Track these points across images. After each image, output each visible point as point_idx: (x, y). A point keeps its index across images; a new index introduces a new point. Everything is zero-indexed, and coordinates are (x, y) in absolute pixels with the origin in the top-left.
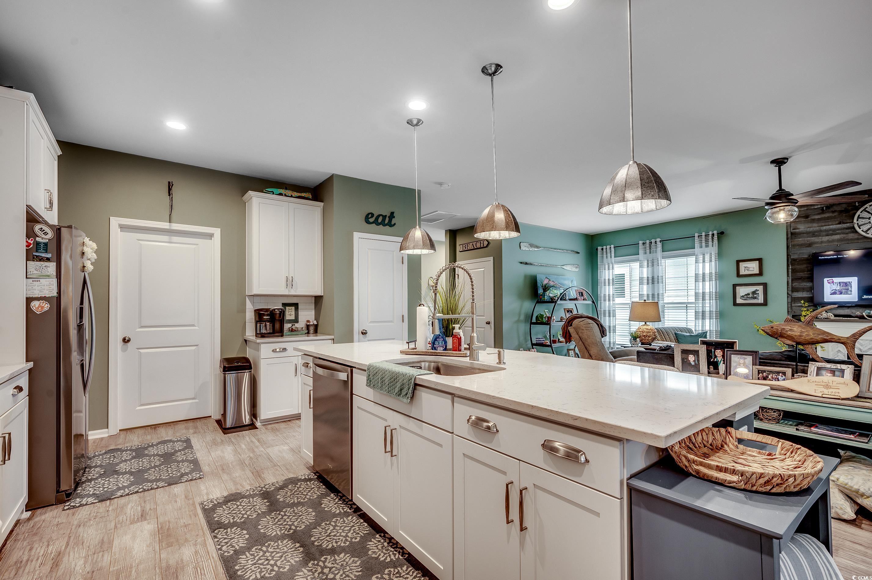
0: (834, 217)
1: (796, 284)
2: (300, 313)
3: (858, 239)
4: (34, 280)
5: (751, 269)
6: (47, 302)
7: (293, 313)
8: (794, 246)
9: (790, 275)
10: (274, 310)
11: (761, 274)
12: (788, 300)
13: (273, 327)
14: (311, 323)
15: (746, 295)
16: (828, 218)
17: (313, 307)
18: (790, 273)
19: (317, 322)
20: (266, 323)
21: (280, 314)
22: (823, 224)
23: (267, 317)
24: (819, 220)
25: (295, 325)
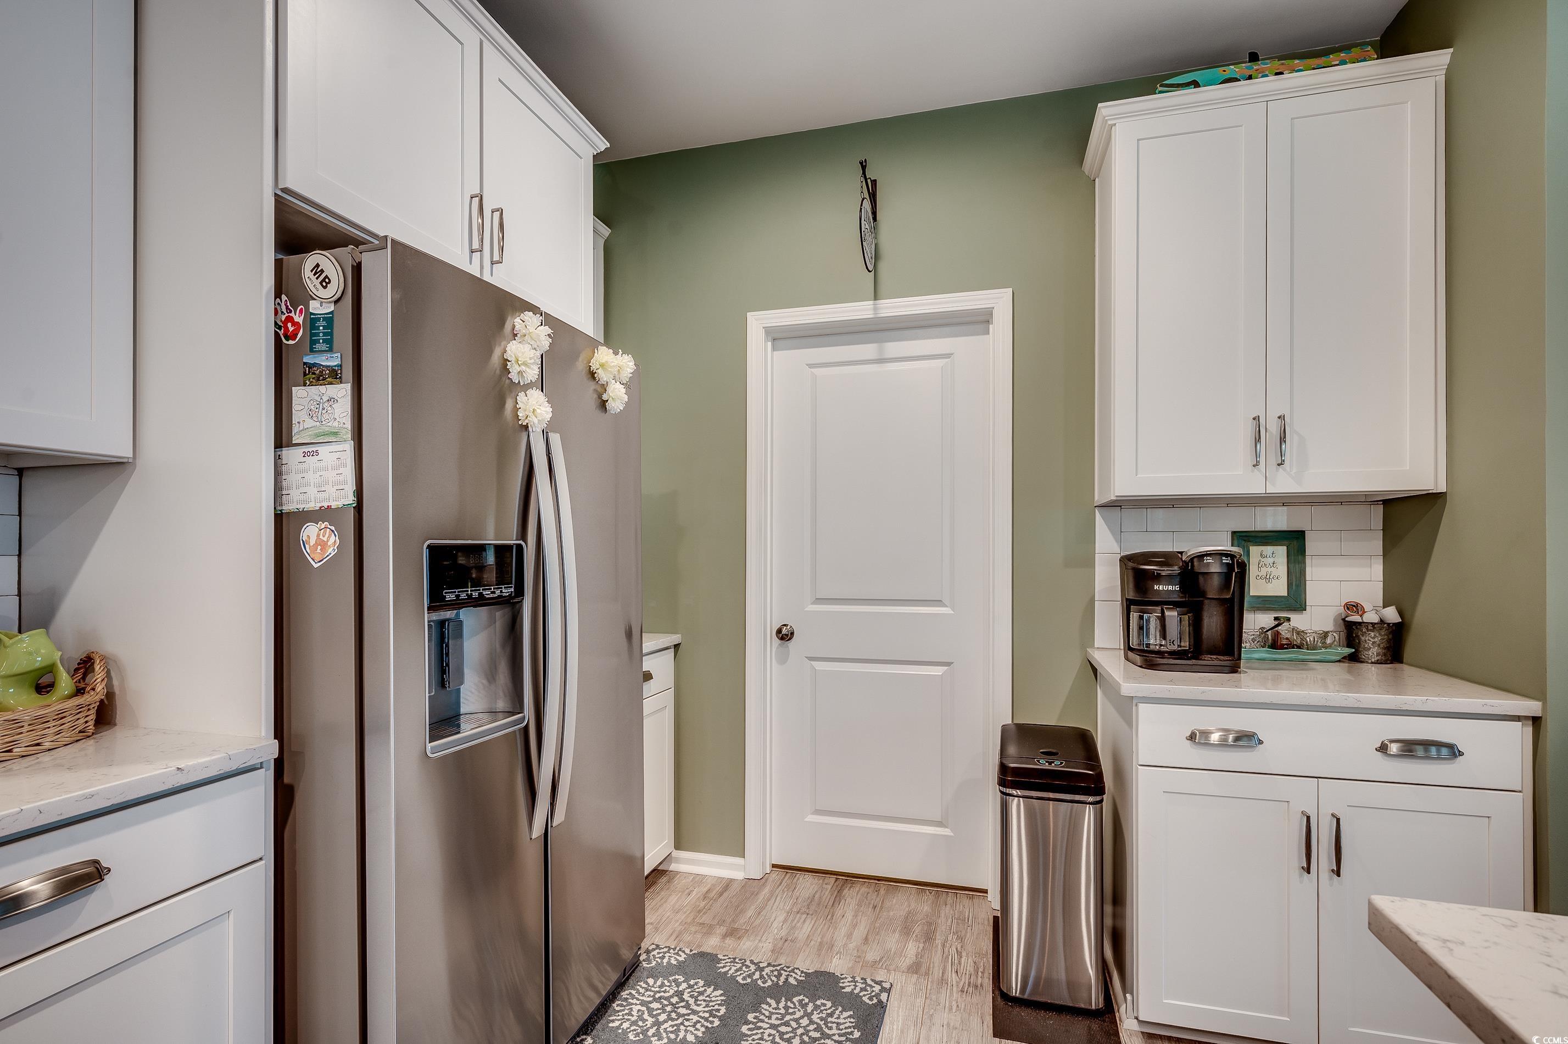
2: (1315, 572)
4: (306, 449)
6: (333, 528)
7: (1281, 570)
10: (1201, 556)
13: (1196, 626)
14: (1371, 617)
17: (1377, 544)
19: (1401, 613)
20: (1163, 612)
21: (1227, 577)
23: (1170, 588)
25: (1289, 620)
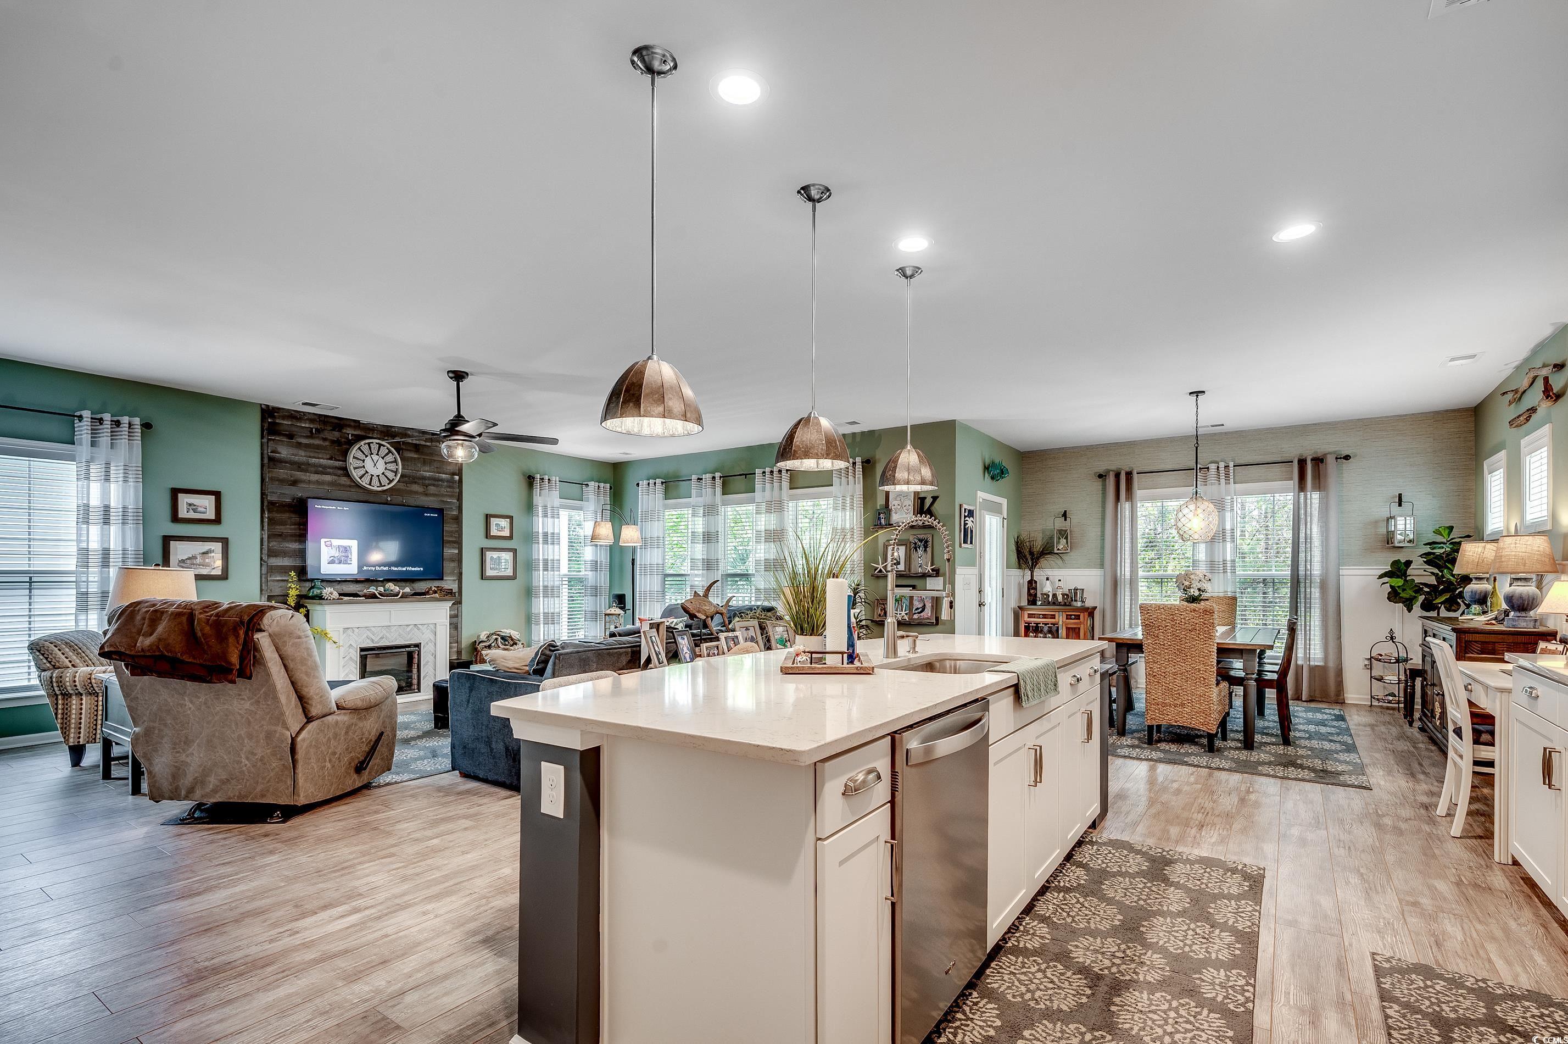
0: (325, 448)
1: (274, 544)
3: (350, 486)
5: (200, 509)
8: (272, 479)
9: (266, 528)
11: (217, 520)
12: (261, 570)
15: (189, 558)
16: (318, 447)
18: (266, 524)
22: (312, 455)
24: (307, 446)
